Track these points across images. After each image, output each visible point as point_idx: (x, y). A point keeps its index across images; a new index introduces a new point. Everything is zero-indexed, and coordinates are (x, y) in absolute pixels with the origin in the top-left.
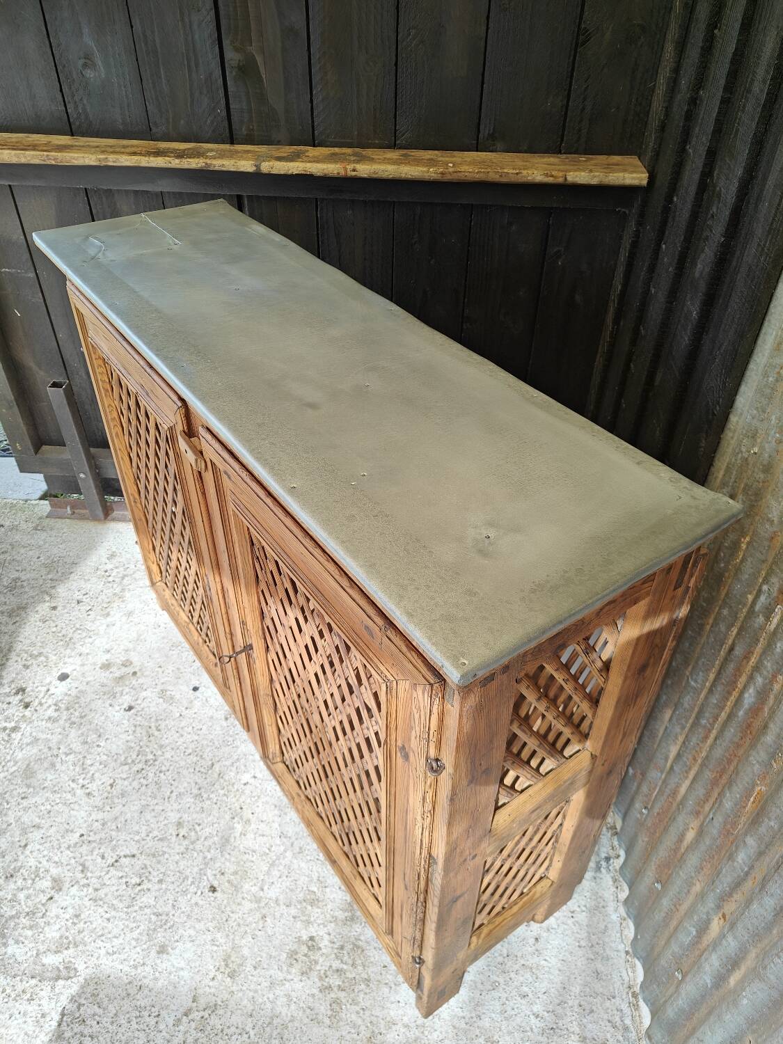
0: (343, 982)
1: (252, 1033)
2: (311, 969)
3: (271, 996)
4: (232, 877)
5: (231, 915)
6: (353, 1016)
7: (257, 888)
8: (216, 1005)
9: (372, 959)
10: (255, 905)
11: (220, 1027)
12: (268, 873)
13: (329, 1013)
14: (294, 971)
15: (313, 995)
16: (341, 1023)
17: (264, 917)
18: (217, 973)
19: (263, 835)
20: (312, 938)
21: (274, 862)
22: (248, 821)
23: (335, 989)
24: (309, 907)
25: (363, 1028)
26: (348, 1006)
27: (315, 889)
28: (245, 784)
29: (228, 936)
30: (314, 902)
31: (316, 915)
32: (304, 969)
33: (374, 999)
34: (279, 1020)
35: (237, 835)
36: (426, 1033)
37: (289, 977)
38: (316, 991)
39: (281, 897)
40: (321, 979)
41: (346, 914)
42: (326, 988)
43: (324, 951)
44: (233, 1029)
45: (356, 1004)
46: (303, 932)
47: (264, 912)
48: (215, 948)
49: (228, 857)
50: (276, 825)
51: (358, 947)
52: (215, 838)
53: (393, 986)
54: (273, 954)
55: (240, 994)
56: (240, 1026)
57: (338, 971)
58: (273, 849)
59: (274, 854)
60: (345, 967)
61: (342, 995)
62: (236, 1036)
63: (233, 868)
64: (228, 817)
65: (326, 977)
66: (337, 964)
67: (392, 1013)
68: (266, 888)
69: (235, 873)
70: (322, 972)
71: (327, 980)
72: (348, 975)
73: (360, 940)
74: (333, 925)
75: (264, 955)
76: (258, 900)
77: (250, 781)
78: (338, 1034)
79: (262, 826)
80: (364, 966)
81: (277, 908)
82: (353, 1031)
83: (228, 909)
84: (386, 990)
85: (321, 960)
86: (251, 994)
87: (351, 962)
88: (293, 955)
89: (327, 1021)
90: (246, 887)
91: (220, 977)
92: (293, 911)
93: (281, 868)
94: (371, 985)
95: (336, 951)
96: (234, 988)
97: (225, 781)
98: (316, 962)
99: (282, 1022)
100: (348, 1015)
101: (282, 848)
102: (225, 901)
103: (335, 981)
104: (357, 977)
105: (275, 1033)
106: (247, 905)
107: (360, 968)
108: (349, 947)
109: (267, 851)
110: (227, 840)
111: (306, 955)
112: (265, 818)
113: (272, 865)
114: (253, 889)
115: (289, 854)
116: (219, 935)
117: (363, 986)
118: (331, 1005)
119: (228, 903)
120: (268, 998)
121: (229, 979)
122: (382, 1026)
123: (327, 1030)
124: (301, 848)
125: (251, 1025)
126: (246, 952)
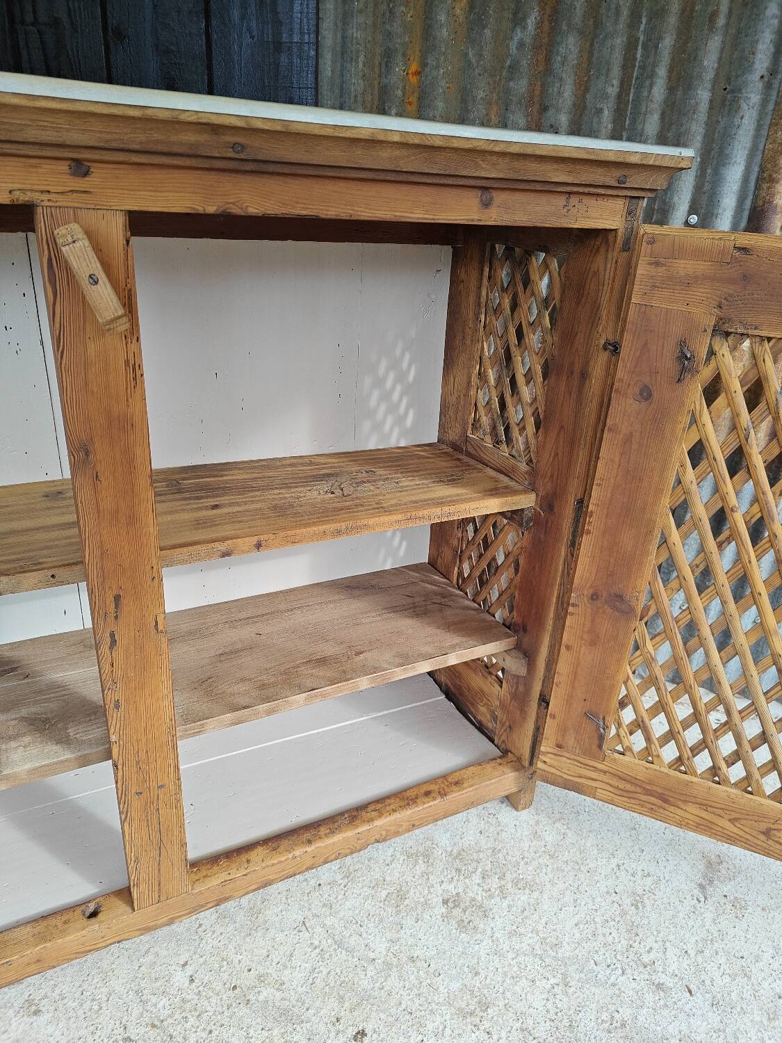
0: (496, 874)
1: (553, 981)
2: (481, 907)
3: (510, 955)
4: (347, 1004)
5: (404, 1006)
6: (530, 869)
7: (370, 968)
8: (522, 1030)
9: (472, 843)
10: (394, 973)
11: (548, 1023)
12: (350, 951)
13: (527, 891)
14: (482, 926)
15: (509, 906)
16: (537, 881)
17: (412, 959)
18: (482, 1028)
19: (291, 955)
20: (445, 902)
21: (336, 942)
22: (261, 978)
23: (503, 883)
24: (407, 902)
25: (541, 860)
26: (520, 872)
27: (384, 893)
28: (192, 981)
29: (432, 1012)
30: (401, 895)
31: (418, 894)
32: (480, 914)
33: (513, 847)
34: (537, 947)
35: (278, 995)
36: (543, 808)
37: (489, 932)
38: (505, 904)
39: (389, 935)
40: (491, 897)
41: (421, 862)
42: (501, 892)
43: (460, 890)
44: (549, 1006)
45: (518, 864)
46: (436, 911)
47: (405, 959)
48: (448, 1031)
49: (311, 1011)
50: (280, 937)
51: (459, 854)
52: (275, 1032)
53: (500, 828)
54: (461, 949)
55: (508, 994)
56: (545, 996)
57: (483, 878)
58: (316, 943)
59: (324, 942)
60: (480, 870)
61: (509, 877)
62: (557, 1001)
63: (333, 1003)
64: (243, 1011)
65: (490, 890)
66: (477, 879)
67: (526, 833)
68: (372, 955)
69: (341, 999)
70: (484, 894)
71: (493, 890)
72: (488, 867)
73: (451, 851)
74: (431, 877)
75: (462, 961)
76: (389, 966)
77: (188, 974)
78: (548, 886)
79: (275, 957)
80: (479, 851)
81: (403, 941)
82: (544, 870)
83: (393, 1011)
84: (504, 835)
85: (471, 894)
86: (508, 981)
87: (474, 864)
88: (463, 926)
89: (536, 894)
90: (365, 983)
91: (486, 1024)
92: (409, 921)
93: (346, 933)
94: (499, 848)
95: (462, 877)
96: (501, 1004)
97: (170, 1016)
98: (473, 900)
99: (539, 943)
100: (529, 873)
101: (319, 929)
102: (383, 1016)
103: (494, 883)
104: (490, 859)
105: (550, 952)
106: (393, 982)
107: (481, 855)
108: (457, 864)
109: (317, 950)
110: (285, 1013)
111: (465, 911)
112: (265, 953)
113: (339, 944)
114: (370, 974)
115: (328, 922)
116: (430, 1026)
117: (500, 855)
118: (520, 889)
119: (384, 1011)
120: (513, 959)
121: (490, 1011)
122: (538, 843)
123: (545, 896)
124: (324, 905)
125: (545, 981)
126: (455, 986)
